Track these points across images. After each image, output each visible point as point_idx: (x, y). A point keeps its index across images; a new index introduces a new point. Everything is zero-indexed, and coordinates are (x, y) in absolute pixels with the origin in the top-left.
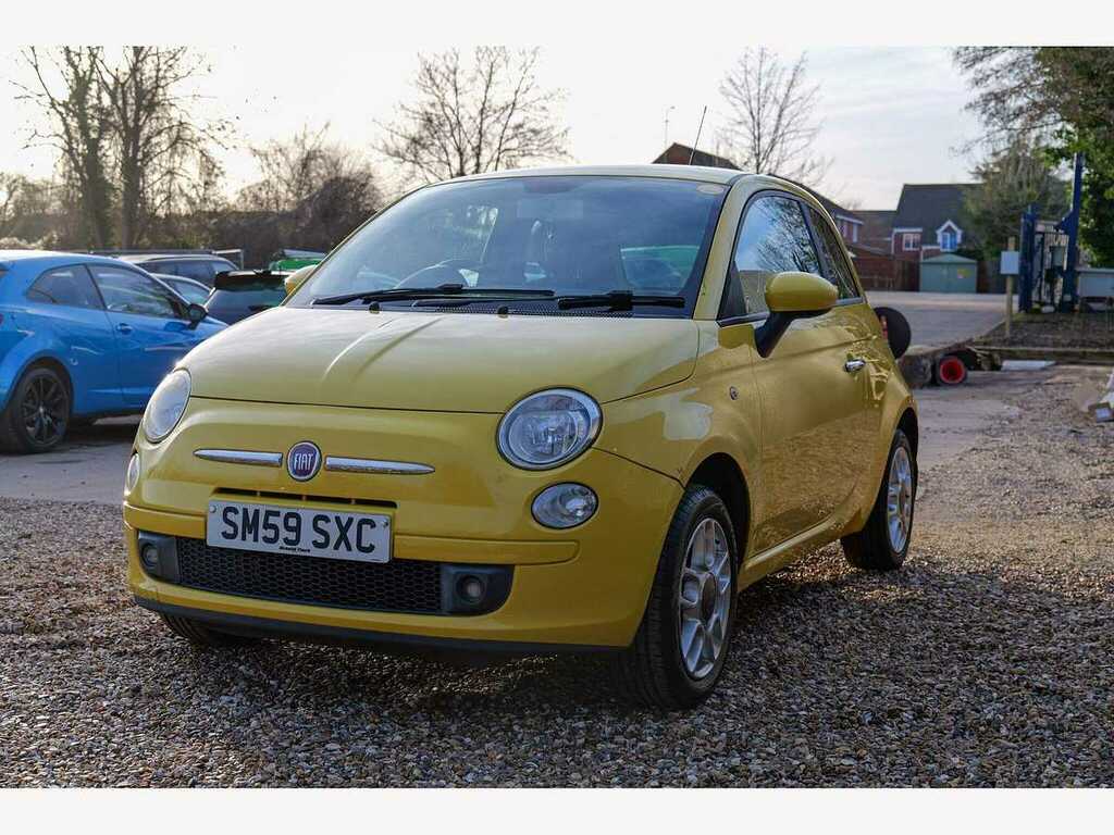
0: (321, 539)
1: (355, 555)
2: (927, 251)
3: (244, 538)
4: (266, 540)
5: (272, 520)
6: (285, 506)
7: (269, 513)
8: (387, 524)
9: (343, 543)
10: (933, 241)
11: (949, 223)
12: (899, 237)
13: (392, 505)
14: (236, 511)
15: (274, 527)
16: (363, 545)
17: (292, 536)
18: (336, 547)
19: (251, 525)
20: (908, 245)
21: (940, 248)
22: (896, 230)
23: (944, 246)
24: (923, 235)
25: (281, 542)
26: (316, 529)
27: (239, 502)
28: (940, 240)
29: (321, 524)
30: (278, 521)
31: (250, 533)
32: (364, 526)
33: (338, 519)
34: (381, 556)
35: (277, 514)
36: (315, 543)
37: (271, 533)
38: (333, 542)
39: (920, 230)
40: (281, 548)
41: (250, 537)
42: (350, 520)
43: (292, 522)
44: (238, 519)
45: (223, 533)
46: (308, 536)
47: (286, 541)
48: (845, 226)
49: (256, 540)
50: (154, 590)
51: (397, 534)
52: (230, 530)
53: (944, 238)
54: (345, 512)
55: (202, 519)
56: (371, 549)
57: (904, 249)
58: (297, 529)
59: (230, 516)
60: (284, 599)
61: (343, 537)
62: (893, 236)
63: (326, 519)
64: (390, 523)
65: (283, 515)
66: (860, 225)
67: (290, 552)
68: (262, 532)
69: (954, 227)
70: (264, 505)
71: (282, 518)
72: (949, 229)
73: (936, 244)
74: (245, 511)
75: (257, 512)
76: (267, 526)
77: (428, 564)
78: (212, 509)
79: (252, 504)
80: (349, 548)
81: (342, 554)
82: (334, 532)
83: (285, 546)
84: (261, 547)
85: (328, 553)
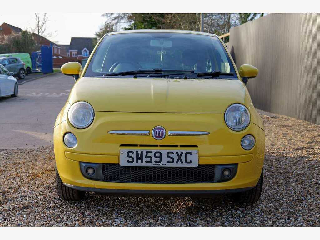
0: (170, 160)
1: (185, 165)
2: (79, 57)
3: (137, 162)
4: (147, 162)
5: (149, 155)
6: (154, 149)
7: (147, 152)
8: (197, 153)
9: (180, 161)
10: (81, 54)
11: (85, 49)
12: (71, 53)
13: (196, 146)
14: (133, 153)
15: (151, 157)
16: (188, 161)
17: (158, 160)
18: (177, 162)
19: (140, 157)
20: (74, 55)
21: (83, 56)
22: (70, 51)
23: (84, 55)
24: (78, 52)
25: (153, 162)
26: (168, 156)
27: (134, 149)
28: (83, 53)
29: (170, 155)
30: (152, 155)
31: (140, 160)
32: (188, 154)
33: (177, 153)
34: (195, 164)
35: (151, 152)
36: (168, 162)
37: (149, 160)
38: (175, 160)
39: (77, 51)
40: (154, 164)
41: (140, 161)
42: (182, 153)
43: (158, 155)
44: (134, 156)
45: (127, 161)
46: (165, 160)
47: (156, 162)
48: (57, 49)
49: (142, 162)
50: (93, 184)
51: (200, 156)
52: (131, 160)
53: (84, 53)
54: (180, 150)
55: (117, 156)
56: (191, 162)
57: (73, 56)
58: (160, 157)
59: (130, 154)
60: (160, 183)
61: (179, 159)
62: (69, 52)
63: (173, 153)
64: (198, 153)
65: (154, 152)
66: (61, 49)
67: (158, 166)
68: (145, 159)
69: (87, 50)
70: (145, 150)
71: (153, 154)
72: (85, 51)
73: (82, 55)
74: (137, 152)
75: (142, 153)
76: (147, 157)
77: (210, 165)
78: (122, 152)
79: (140, 150)
80: (182, 162)
81: (179, 165)
82: (176, 158)
83: (155, 163)
84: (145, 164)
85: (174, 165)
